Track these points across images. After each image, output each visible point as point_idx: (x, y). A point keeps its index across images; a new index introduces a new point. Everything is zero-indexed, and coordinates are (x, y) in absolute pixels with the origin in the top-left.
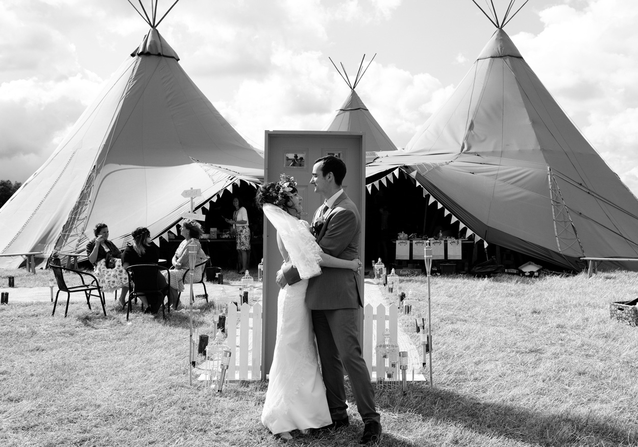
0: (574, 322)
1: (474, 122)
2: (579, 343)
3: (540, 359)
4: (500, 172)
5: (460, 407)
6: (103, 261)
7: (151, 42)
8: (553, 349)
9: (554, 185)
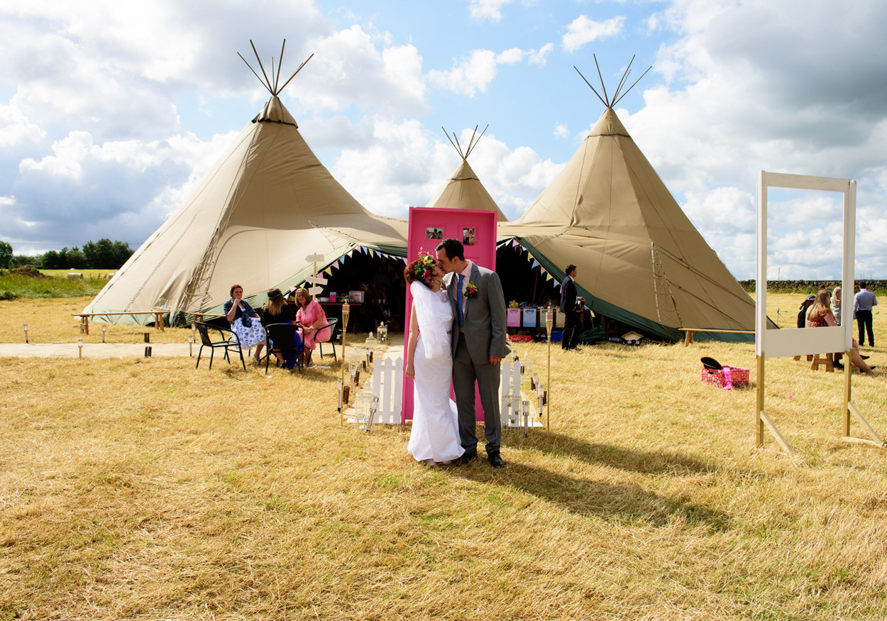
0: (670, 384)
1: (584, 198)
2: (673, 401)
3: (640, 412)
4: (607, 245)
5: (573, 446)
6: (240, 320)
7: (272, 109)
8: (651, 405)
9: (656, 260)
